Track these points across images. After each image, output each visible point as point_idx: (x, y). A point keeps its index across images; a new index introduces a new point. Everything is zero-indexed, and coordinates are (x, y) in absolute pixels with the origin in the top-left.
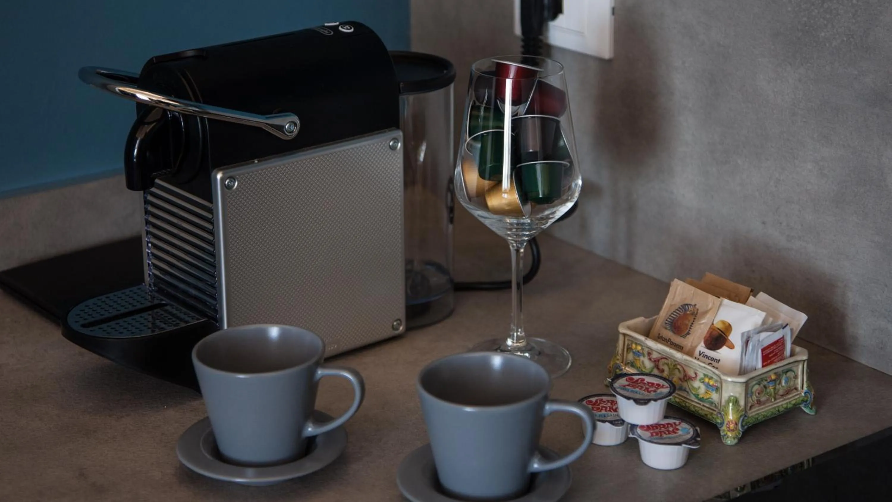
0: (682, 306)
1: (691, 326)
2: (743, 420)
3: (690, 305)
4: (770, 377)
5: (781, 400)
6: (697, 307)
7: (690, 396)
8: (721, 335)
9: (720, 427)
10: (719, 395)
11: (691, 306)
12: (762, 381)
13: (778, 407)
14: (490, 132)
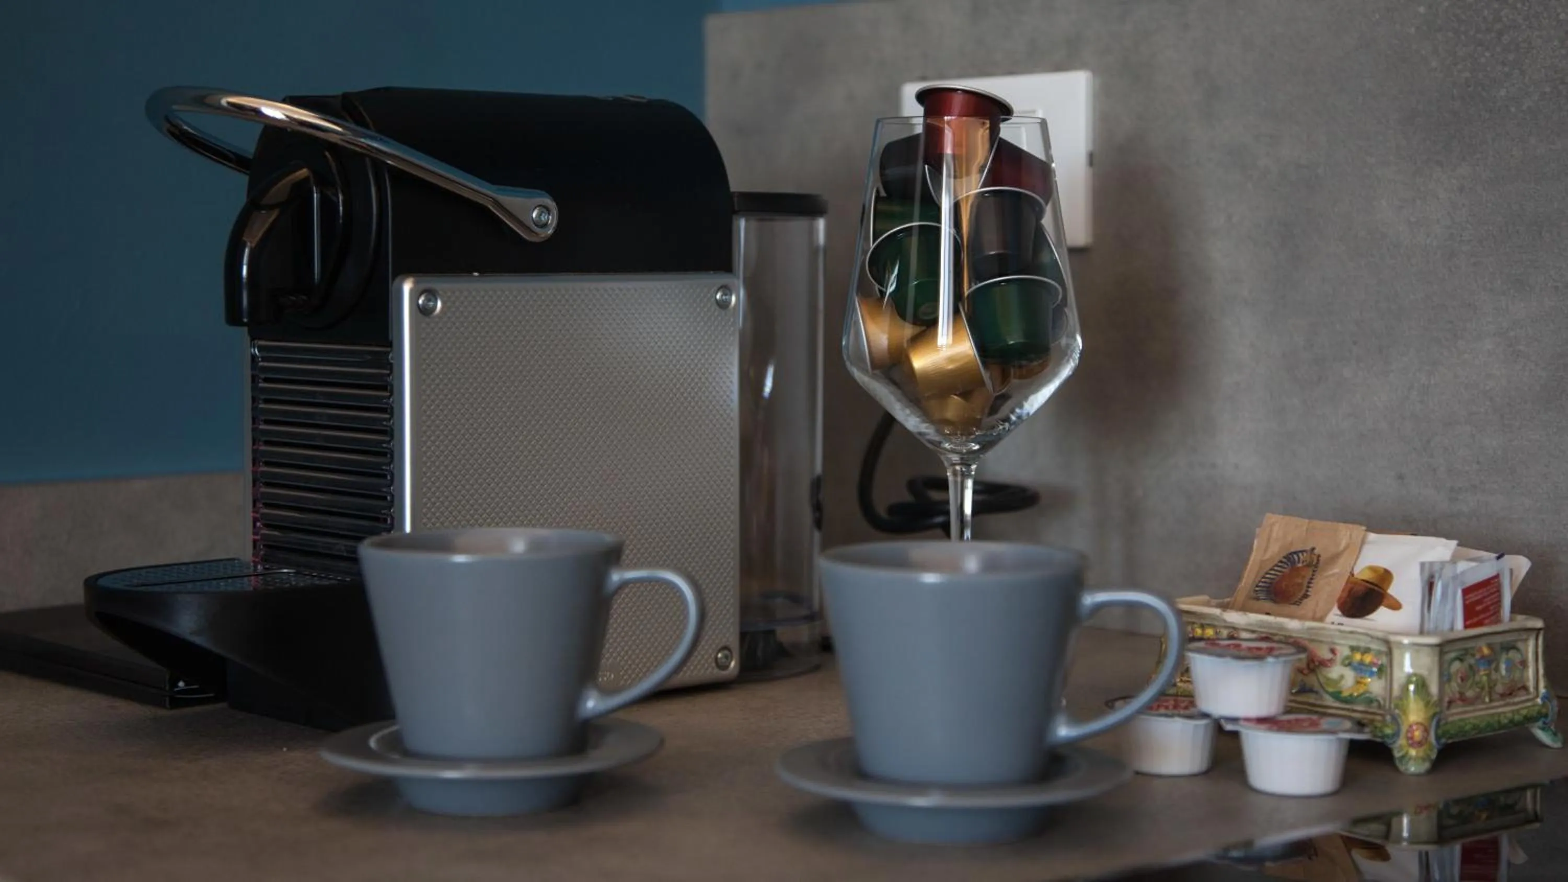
0: (1284, 557)
1: (1309, 583)
2: (1438, 726)
3: (1302, 552)
4: (1480, 650)
5: (1502, 703)
6: (1316, 551)
7: (1321, 698)
8: (1372, 590)
9: (1391, 744)
10: (1386, 680)
11: (1305, 554)
12: (1466, 654)
13: (1499, 714)
14: (915, 226)
